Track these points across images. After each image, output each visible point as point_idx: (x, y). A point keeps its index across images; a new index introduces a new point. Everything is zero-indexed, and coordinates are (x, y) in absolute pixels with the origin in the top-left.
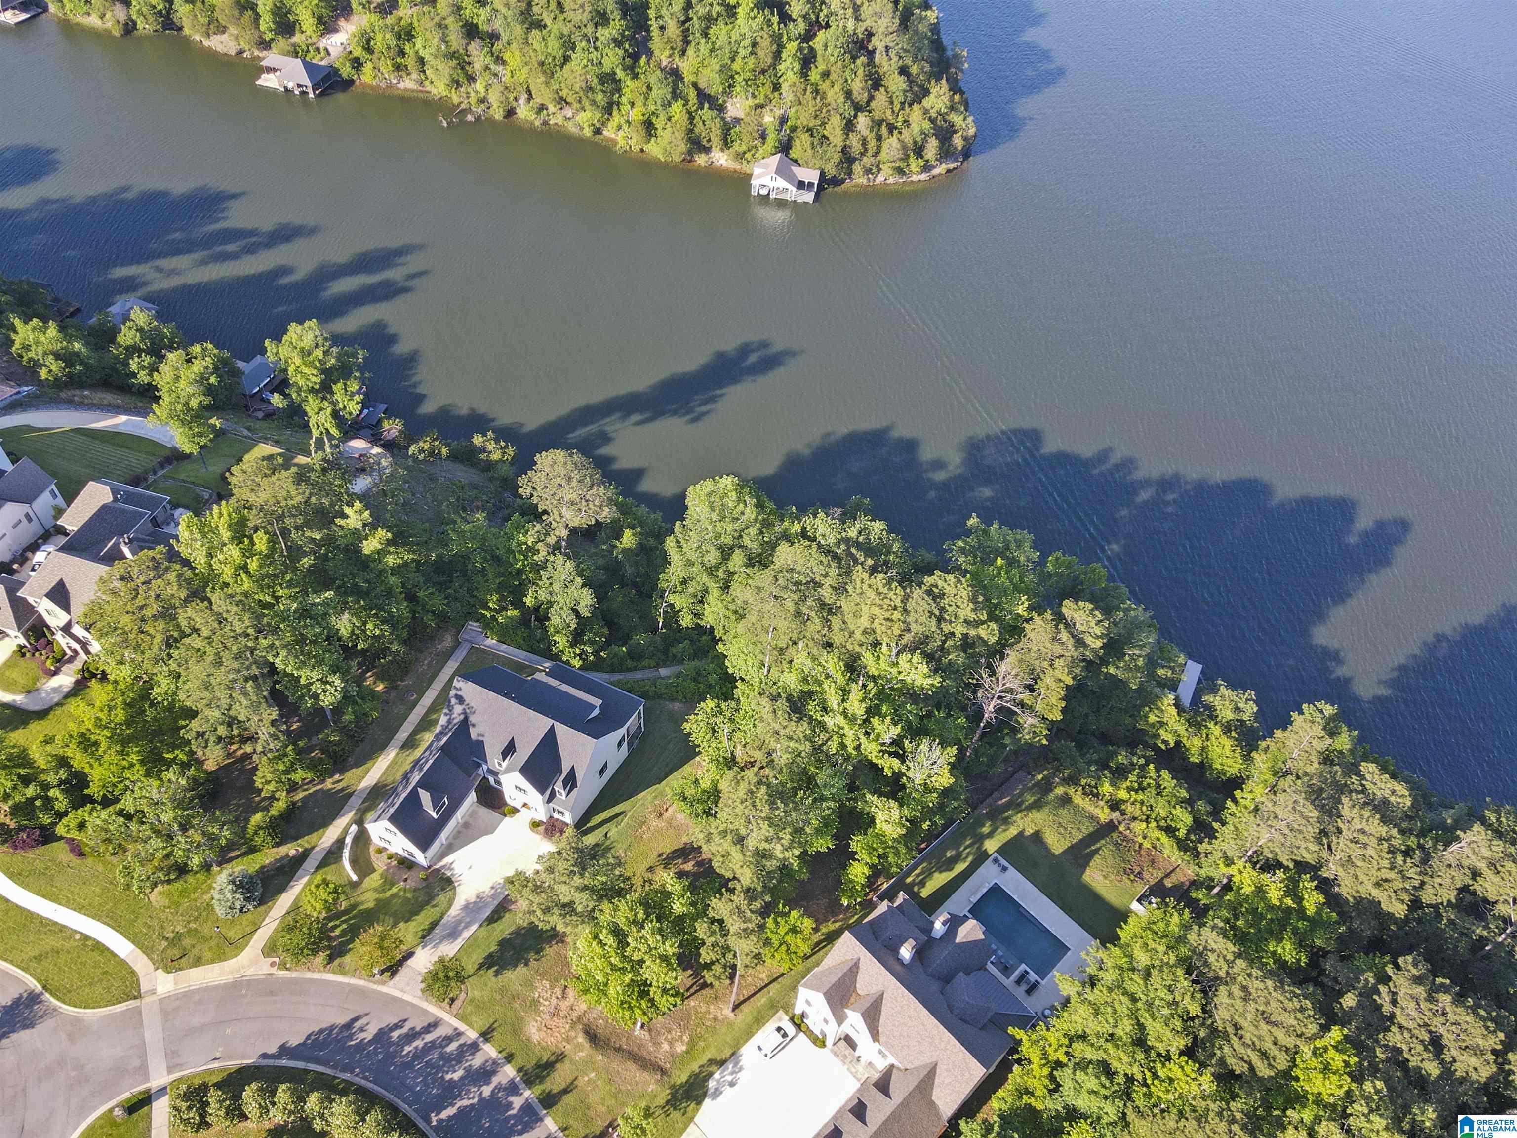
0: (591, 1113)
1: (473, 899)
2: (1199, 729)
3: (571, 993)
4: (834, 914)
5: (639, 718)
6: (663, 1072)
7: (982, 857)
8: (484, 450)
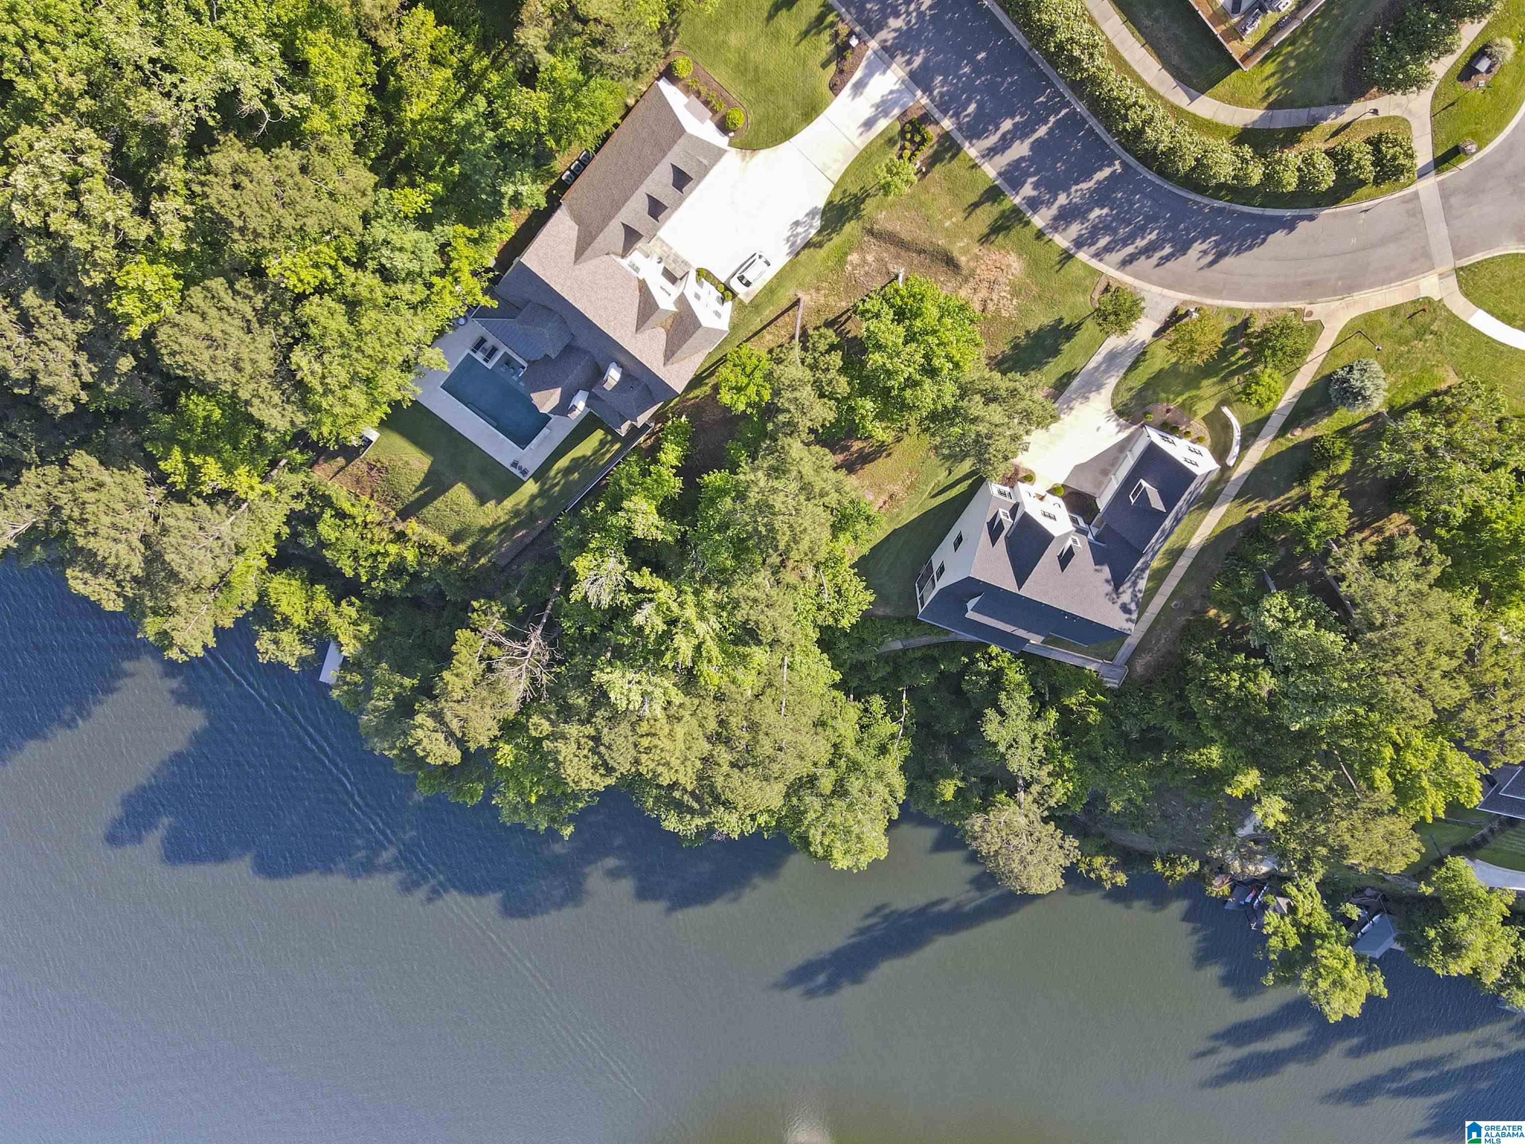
0: (945, 184)
1: (1092, 396)
2: (316, 619)
3: (977, 306)
4: (696, 406)
5: (922, 598)
6: (870, 232)
7: (540, 475)
8: (1113, 868)
